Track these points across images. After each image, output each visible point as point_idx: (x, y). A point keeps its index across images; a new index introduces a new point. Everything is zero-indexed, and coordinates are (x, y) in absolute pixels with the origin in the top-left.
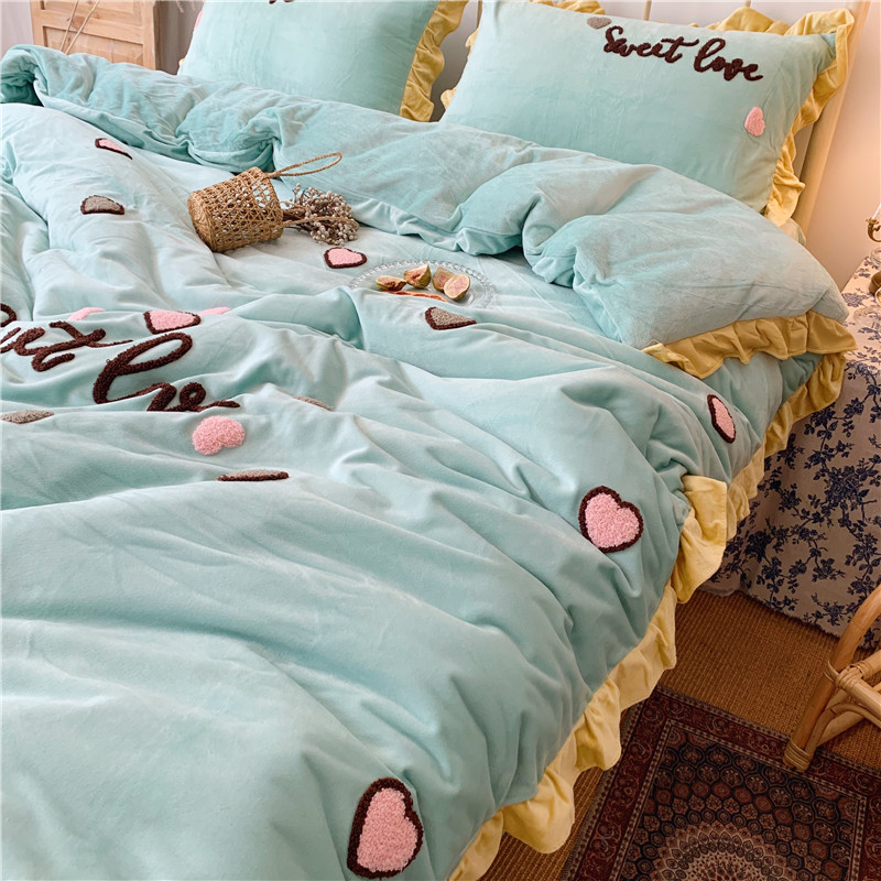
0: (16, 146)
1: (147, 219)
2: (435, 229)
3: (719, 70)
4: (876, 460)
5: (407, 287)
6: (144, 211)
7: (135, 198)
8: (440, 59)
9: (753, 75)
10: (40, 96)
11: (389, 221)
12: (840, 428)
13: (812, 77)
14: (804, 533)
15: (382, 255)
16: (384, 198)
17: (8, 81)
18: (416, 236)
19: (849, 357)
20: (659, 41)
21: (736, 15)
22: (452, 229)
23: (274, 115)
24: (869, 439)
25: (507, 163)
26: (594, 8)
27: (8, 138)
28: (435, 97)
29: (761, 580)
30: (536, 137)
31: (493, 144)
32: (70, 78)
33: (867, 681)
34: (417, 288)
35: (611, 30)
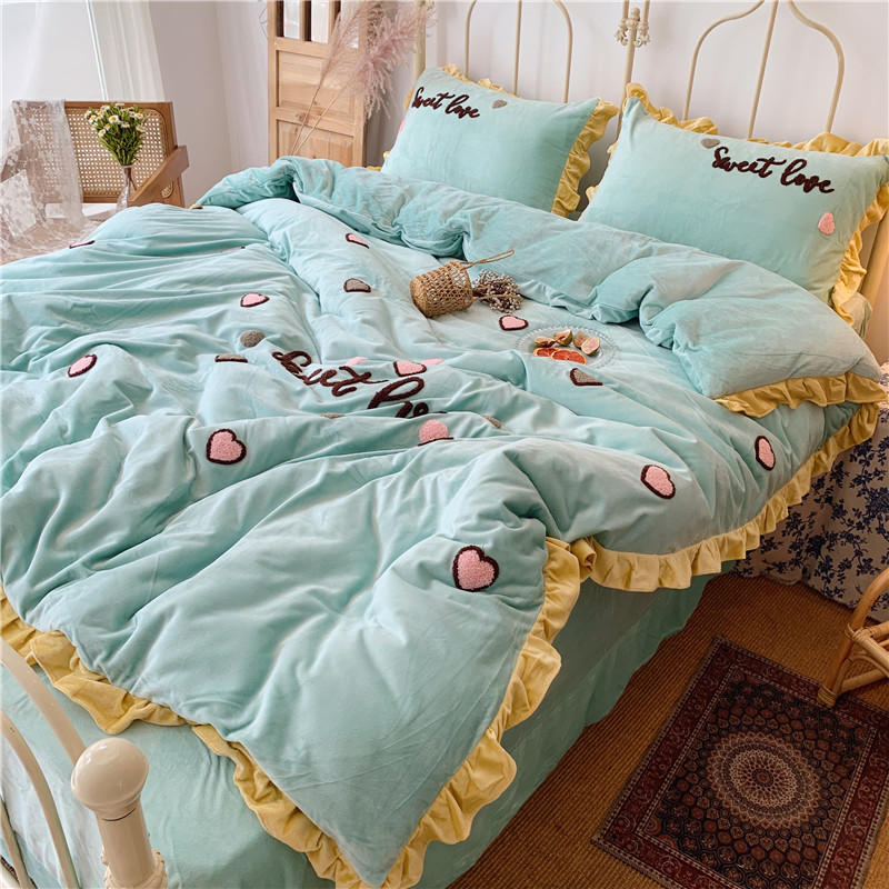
0: (291, 236)
1: (385, 295)
2: (577, 303)
3: (800, 184)
6: (383, 289)
7: (377, 280)
8: (586, 161)
9: (826, 188)
10: (298, 194)
11: (545, 297)
12: (876, 458)
13: (875, 189)
14: (850, 538)
15: (538, 321)
16: (542, 280)
17: (276, 183)
18: (564, 308)
19: (881, 405)
20: (755, 160)
21: (819, 138)
22: (590, 303)
23: (466, 217)
25: (632, 257)
26: (708, 127)
27: (282, 231)
28: (582, 191)
29: (817, 574)
30: (658, 229)
31: (623, 240)
32: (319, 182)
33: (876, 640)
34: (563, 346)
35: (719, 149)
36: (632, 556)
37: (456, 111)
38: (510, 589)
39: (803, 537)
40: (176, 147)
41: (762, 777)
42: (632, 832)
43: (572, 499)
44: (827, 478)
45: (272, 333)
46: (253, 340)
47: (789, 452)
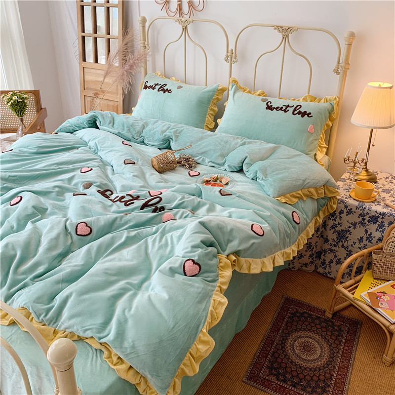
0: (98, 143)
1: (141, 165)
2: (218, 164)
3: (300, 114)
4: (350, 227)
5: (212, 180)
6: (140, 163)
7: (137, 159)
8: (216, 109)
9: (310, 116)
10: (99, 126)
11: (205, 162)
12: (338, 218)
13: (328, 115)
14: (331, 250)
15: (204, 172)
16: (204, 156)
17: (89, 122)
18: (213, 166)
19: (338, 197)
20: (282, 106)
21: (305, 96)
22: (223, 164)
23: (171, 132)
24: (346, 221)
25: (238, 146)
26: (263, 94)
27: (95, 141)
28: (215, 121)
29: (320, 266)
30: (246, 134)
31: (234, 139)
32: (108, 120)
33: (345, 288)
34: (214, 181)
35: (268, 102)
36: (250, 260)
37: (162, 90)
38: (205, 275)
39: (313, 252)
40: (42, 108)
41: (307, 348)
42: (258, 376)
43: (226, 239)
44: (321, 227)
45: (96, 183)
46: (88, 186)
47: (305, 217)
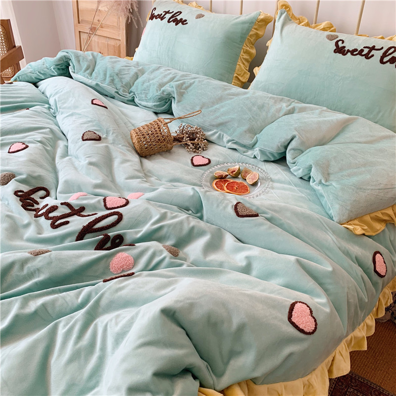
0: (58, 101)
1: (112, 142)
2: (244, 146)
3: (393, 63)
5: (229, 176)
6: (110, 138)
7: (107, 131)
8: (254, 51)
10: (72, 74)
11: (223, 141)
15: (218, 159)
16: (221, 130)
17: (59, 67)
18: (235, 149)
20: (362, 48)
22: (253, 146)
23: (173, 87)
25: (281, 114)
26: (330, 28)
28: (251, 70)
30: (298, 93)
31: (275, 102)
32: (84, 65)
34: (234, 178)
35: (338, 41)
36: (280, 386)
37: (174, 21)
40: (14, 47)
45: (20, 174)
46: (6, 179)
